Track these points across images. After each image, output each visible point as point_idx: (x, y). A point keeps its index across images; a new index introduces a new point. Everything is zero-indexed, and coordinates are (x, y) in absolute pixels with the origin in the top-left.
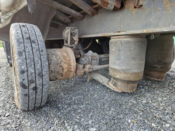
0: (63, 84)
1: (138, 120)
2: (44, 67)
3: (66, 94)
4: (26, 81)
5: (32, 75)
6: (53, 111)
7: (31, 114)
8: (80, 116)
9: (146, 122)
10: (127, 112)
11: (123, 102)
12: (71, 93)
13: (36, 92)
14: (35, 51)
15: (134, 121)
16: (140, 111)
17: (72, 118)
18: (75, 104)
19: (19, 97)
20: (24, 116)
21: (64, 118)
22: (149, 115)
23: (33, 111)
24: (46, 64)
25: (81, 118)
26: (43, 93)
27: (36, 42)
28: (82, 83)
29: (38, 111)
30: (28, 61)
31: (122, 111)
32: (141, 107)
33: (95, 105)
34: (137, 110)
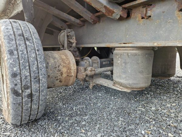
0: (61, 93)
1: (152, 131)
2: (41, 69)
3: (65, 104)
4: (19, 86)
5: (26, 79)
6: (53, 126)
7: (25, 130)
8: (85, 129)
9: (161, 132)
10: (138, 122)
11: (130, 110)
12: (71, 102)
13: (32, 101)
14: (29, 49)
15: (148, 132)
16: (151, 120)
17: (76, 132)
18: (77, 115)
19: (9, 107)
20: (16, 133)
21: (67, 133)
22: (162, 124)
23: (27, 127)
24: (43, 66)
25: (87, 132)
26: (40, 102)
27: (30, 40)
28: (82, 90)
29: (34, 126)
30: (21, 62)
31: (132, 121)
32: (152, 115)
33: (101, 116)
34: (149, 119)
